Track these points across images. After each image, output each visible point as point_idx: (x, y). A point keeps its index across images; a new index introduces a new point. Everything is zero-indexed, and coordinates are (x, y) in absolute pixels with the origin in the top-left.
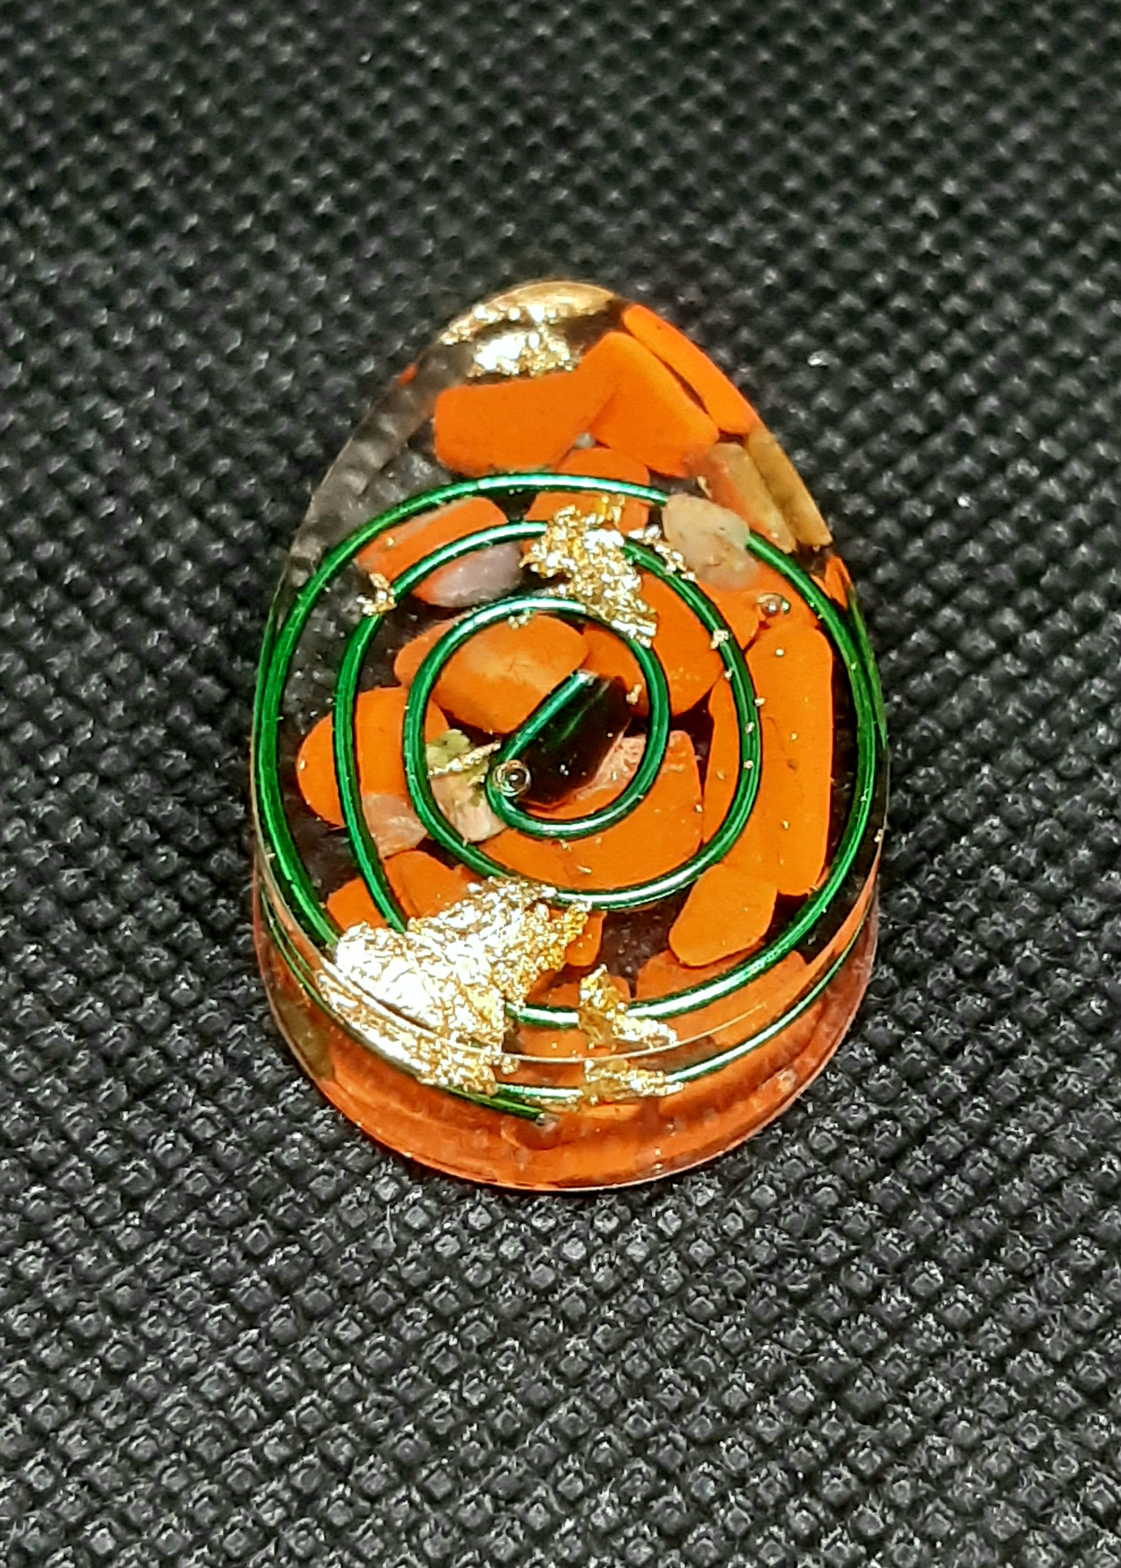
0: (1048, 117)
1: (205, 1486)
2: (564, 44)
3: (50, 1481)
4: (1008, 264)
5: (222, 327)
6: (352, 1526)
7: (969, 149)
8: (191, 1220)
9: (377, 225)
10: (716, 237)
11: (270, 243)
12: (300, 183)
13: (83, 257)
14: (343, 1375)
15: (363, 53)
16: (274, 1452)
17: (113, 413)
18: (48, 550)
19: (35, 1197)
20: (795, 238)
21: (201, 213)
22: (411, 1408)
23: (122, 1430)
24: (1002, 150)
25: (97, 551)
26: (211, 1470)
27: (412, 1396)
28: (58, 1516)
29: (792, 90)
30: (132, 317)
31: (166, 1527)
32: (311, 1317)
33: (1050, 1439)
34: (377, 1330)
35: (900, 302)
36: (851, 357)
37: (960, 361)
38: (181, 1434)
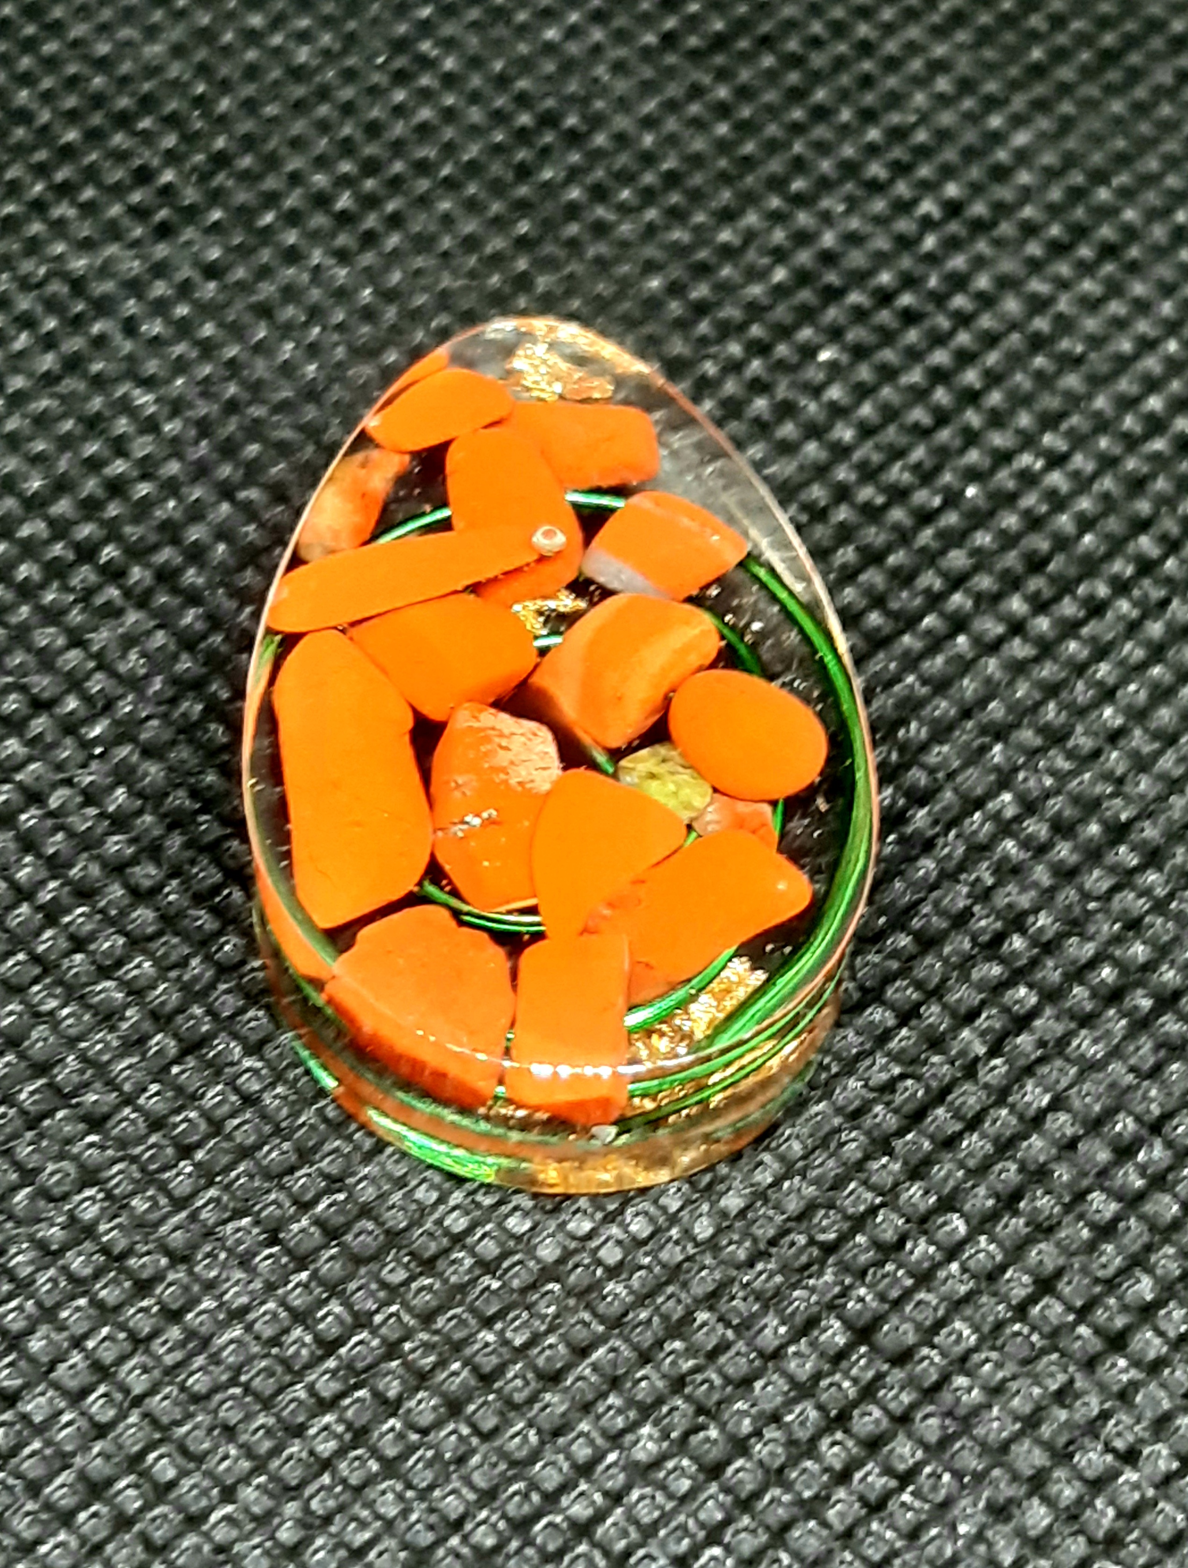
0: (1044, 123)
1: (261, 1420)
2: (573, 48)
3: (111, 1413)
4: (1008, 266)
5: (247, 318)
6: (403, 1457)
7: (970, 154)
8: (241, 1169)
9: (395, 221)
10: (725, 236)
11: (291, 237)
12: (320, 179)
13: (112, 249)
14: (391, 1315)
15: (377, 55)
16: (327, 1387)
17: (144, 399)
18: (85, 531)
19: (91, 1145)
20: (803, 238)
21: (226, 207)
22: (457, 1347)
23: (179, 1365)
24: (1002, 155)
25: (132, 532)
26: (267, 1403)
27: (458, 1335)
28: (120, 1447)
29: (797, 95)
30: (160, 307)
31: (225, 1457)
32: (358, 1260)
33: (1071, 1381)
34: (421, 1274)
35: (906, 299)
36: (860, 352)
37: (965, 358)
38: (238, 1370)
